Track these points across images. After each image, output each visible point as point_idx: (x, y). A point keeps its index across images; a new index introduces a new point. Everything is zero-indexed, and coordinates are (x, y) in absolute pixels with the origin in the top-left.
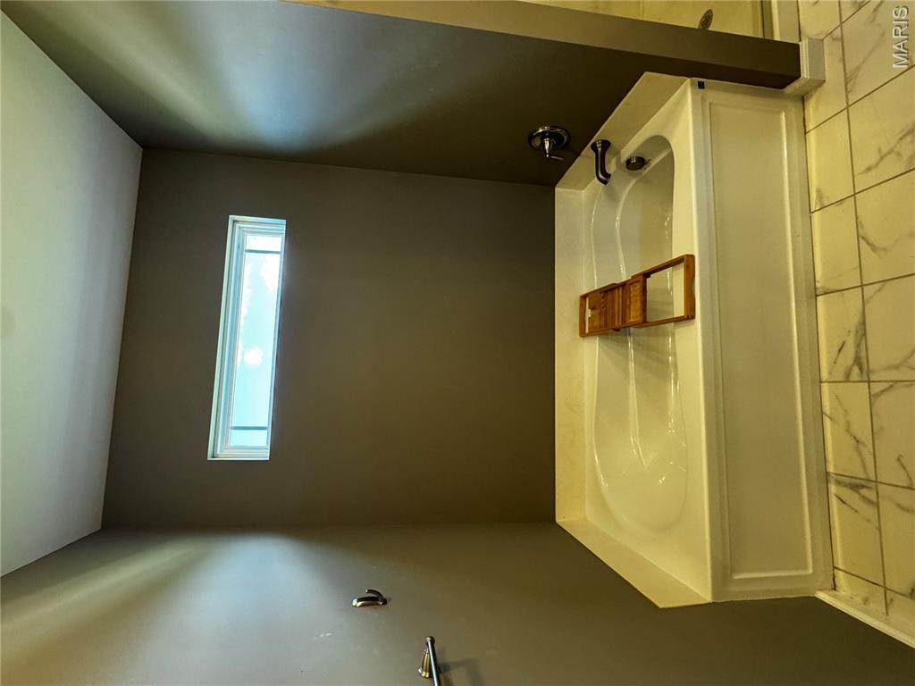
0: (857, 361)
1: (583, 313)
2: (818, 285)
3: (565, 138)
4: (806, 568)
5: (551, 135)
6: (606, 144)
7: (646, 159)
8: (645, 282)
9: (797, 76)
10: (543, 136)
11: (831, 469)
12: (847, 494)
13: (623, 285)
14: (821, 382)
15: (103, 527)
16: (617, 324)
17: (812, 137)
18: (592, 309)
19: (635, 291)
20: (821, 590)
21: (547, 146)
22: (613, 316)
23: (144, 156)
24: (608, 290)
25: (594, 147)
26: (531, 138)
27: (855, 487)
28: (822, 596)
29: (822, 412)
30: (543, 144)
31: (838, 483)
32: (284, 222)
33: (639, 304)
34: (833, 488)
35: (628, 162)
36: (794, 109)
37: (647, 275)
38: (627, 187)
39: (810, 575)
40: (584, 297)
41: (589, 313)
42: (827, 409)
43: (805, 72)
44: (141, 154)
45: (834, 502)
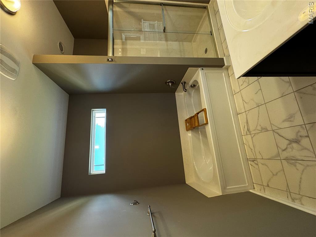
0: (248, 130)
1: (186, 125)
2: (238, 112)
3: (174, 82)
4: (246, 184)
5: (171, 82)
6: (185, 83)
7: (195, 85)
8: (198, 115)
9: (224, 65)
10: (169, 82)
11: (248, 158)
12: (252, 163)
13: (193, 117)
14: (242, 136)
15: (61, 197)
16: (194, 126)
17: (230, 77)
18: (188, 123)
19: (196, 118)
20: (251, 189)
21: (170, 84)
22: (193, 125)
23: (69, 97)
24: (191, 118)
25: (182, 83)
26: (166, 83)
27: (253, 161)
28: (251, 191)
29: (244, 143)
30: (169, 84)
31: (250, 160)
32: (106, 109)
33: (197, 121)
34: (249, 162)
35: (191, 86)
36: (225, 72)
37: (198, 113)
38: (193, 92)
39: (247, 186)
40: (186, 120)
41: (188, 125)
42: (245, 142)
43: (226, 64)
44: (68, 96)
45: (250, 165)
